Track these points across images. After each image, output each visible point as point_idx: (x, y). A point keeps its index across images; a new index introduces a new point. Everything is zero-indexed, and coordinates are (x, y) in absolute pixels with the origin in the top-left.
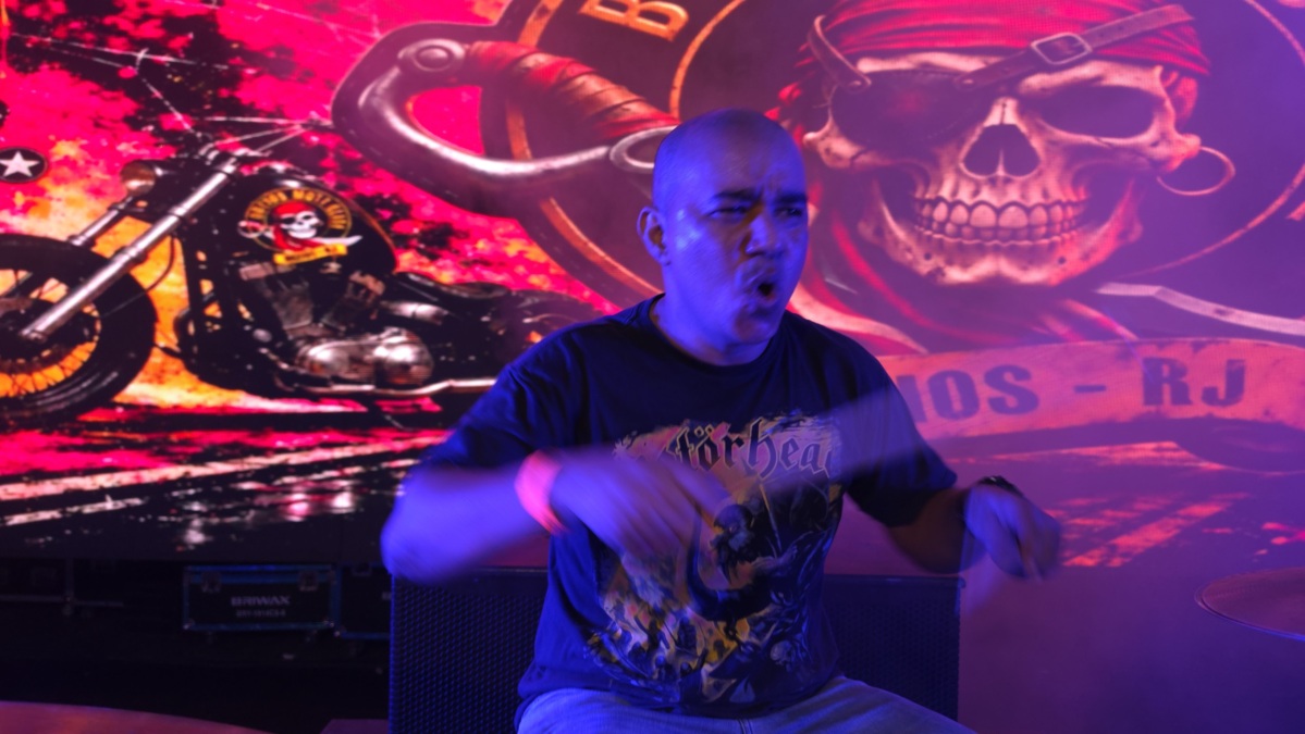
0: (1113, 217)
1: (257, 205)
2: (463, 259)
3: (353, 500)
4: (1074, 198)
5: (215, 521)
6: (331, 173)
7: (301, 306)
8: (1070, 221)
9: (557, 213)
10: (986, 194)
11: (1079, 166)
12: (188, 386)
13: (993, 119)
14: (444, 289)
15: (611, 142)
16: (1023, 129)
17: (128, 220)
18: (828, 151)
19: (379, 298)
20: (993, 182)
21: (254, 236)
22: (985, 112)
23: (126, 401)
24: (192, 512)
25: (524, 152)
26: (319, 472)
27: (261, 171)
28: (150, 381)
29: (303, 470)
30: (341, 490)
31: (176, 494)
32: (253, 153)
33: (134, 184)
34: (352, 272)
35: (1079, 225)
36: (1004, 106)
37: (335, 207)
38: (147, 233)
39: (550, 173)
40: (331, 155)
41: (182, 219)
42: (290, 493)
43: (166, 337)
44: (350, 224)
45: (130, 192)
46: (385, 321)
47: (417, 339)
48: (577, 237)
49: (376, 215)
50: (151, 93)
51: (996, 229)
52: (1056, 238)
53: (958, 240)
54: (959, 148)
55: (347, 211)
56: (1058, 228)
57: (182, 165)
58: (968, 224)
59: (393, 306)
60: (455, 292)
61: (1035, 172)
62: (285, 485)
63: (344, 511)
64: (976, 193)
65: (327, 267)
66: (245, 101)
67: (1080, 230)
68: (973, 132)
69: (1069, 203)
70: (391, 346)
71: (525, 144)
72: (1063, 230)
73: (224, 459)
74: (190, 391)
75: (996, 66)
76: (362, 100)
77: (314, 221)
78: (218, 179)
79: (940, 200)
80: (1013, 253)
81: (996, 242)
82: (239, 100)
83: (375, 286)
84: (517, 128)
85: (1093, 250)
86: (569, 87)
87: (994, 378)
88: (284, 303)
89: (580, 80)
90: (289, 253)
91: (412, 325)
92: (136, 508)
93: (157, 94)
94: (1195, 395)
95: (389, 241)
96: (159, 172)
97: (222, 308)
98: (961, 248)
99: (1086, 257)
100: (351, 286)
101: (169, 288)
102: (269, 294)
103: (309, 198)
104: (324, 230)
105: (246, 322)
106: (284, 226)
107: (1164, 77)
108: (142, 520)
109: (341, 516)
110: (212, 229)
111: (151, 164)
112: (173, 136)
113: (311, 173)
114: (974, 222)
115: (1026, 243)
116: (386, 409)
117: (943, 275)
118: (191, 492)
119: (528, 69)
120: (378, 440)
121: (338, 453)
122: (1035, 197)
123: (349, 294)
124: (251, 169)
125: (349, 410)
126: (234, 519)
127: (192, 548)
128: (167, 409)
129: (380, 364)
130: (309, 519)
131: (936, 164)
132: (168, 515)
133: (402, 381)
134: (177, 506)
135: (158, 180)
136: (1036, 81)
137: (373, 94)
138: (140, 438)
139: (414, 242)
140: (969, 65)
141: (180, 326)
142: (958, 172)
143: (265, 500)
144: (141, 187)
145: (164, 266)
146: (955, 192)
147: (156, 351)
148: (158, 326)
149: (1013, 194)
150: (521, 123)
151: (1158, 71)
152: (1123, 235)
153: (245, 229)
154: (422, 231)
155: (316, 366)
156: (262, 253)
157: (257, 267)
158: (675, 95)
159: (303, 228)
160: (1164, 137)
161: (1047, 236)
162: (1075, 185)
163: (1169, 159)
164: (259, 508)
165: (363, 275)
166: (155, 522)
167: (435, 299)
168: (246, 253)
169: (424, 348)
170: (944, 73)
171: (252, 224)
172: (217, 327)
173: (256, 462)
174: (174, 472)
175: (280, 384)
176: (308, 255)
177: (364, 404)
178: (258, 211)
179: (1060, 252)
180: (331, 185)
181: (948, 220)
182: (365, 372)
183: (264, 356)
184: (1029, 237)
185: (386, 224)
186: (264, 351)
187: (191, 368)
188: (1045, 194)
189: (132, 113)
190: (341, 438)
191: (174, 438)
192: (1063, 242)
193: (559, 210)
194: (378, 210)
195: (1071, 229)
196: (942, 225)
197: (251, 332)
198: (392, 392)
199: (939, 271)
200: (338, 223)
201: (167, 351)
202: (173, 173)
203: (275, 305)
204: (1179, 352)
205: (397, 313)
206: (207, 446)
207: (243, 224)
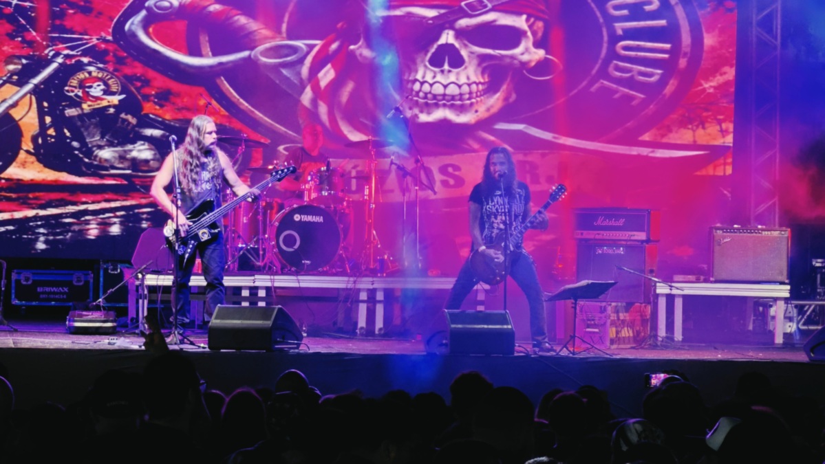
0: (501, 90)
1: (73, 79)
2: (176, 107)
3: (121, 229)
4: (482, 81)
5: (51, 238)
6: (111, 63)
7: (95, 130)
8: (480, 92)
9: (224, 84)
10: (439, 78)
11: (484, 65)
12: (39, 170)
13: (442, 41)
14: (167, 122)
15: (252, 49)
16: (457, 45)
17: (8, 85)
18: (361, 55)
19: (134, 126)
20: (442, 72)
21: (72, 94)
22: (438, 37)
23: (6, 177)
24: (39, 233)
25: (208, 54)
26: (104, 214)
27: (76, 62)
28: (19, 167)
29: (95, 213)
30: (115, 223)
31: (31, 224)
32: (71, 53)
33: (11, 67)
34: (121, 113)
35: (485, 94)
36: (448, 34)
37: (113, 80)
38: (18, 92)
39: (221, 64)
40: (111, 54)
41: (36, 86)
42: (89, 224)
43: (27, 145)
44: (120, 89)
45: (9, 71)
46: (137, 137)
47: (153, 147)
48: (235, 97)
49: (133, 85)
50: (20, 21)
51: (444, 95)
52: (473, 100)
53: (426, 100)
54: (426, 55)
55: (119, 83)
56: (474, 95)
57: (36, 58)
58: (430, 93)
59: (142, 130)
60: (172, 123)
61: (463, 67)
62: (86, 220)
63: (116, 234)
64: (434, 77)
65: (109, 111)
66: (68, 27)
67: (485, 96)
68: (432, 47)
69: (480, 83)
70: (140, 151)
71: (209, 49)
72: (477, 96)
73: (56, 207)
74: (39, 172)
75: (444, 14)
76: (127, 27)
77: (103, 87)
78: (54, 66)
79: (416, 80)
80: (452, 107)
81: (444, 102)
82: (64, 26)
83: (133, 121)
84: (204, 41)
85: (492, 106)
86: (231, 21)
87: (443, 170)
88: (87, 129)
89: (236, 18)
90: (89, 103)
91: (150, 140)
92: (11, 231)
93: (23, 22)
94: (542, 180)
95: (140, 97)
96: (24, 61)
97: (55, 131)
98: (427, 104)
99: (488, 110)
100: (120, 120)
101: (29, 119)
102: (79, 123)
103: (100, 75)
104: (107, 92)
105: (68, 138)
106: (87, 90)
107: (527, 20)
108: (14, 237)
109: (114, 236)
110: (51, 91)
111: (20, 58)
112: (31, 43)
113: (101, 63)
114: (433, 92)
115: (459, 103)
116: (137, 183)
117: (418, 118)
118: (39, 223)
119: (210, 12)
120: (133, 198)
121: (113, 205)
122: (463, 80)
123: (119, 124)
124: (71, 61)
125: (119, 183)
126: (61, 237)
127: (39, 251)
128: (28, 181)
129: (134, 160)
130: (98, 237)
131: (414, 62)
132: (27, 235)
133: (145, 168)
134: (32, 230)
135: (23, 65)
136: (463, 22)
137: (132, 24)
138: (14, 196)
139: (152, 98)
140: (431, 13)
141: (34, 139)
142: (426, 66)
143: (76, 228)
144: (15, 69)
145: (27, 109)
146: (424, 77)
147: (22, 152)
148: (23, 139)
149: (452, 78)
150: (207, 38)
151: (524, 17)
152: (506, 99)
153: (68, 91)
154: (156, 93)
155: (102, 160)
156: (75, 103)
157: (74, 110)
158: (284, 27)
159: (97, 90)
160: (527, 50)
161: (469, 99)
162: (483, 73)
163: (529, 62)
164: (74, 231)
165: (126, 114)
166: (20, 238)
167: (162, 127)
168: (68, 103)
169: (157, 152)
170: (419, 17)
171: (71, 88)
172: (53, 140)
173: (71, 209)
174: (31, 213)
175: (84, 169)
176: (99, 104)
177: (126, 180)
178: (74, 82)
179: (476, 107)
180: (111, 69)
181: (420, 90)
182: (126, 164)
183: (77, 155)
184: (461, 99)
185: (138, 89)
186: (76, 152)
187: (39, 161)
188: (468, 78)
189: (10, 31)
190: (115, 197)
191: (31, 196)
192: (477, 102)
193: (225, 82)
194: (135, 82)
195: (481, 95)
196: (418, 93)
197: (70, 142)
198: (140, 174)
199: (416, 116)
200: (114, 88)
201: (28, 152)
202: (31, 62)
203: (82, 129)
204: (534, 157)
205: (143, 134)
206: (47, 200)
207: (67, 88)
